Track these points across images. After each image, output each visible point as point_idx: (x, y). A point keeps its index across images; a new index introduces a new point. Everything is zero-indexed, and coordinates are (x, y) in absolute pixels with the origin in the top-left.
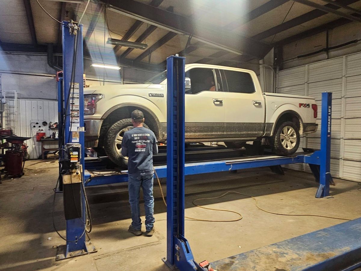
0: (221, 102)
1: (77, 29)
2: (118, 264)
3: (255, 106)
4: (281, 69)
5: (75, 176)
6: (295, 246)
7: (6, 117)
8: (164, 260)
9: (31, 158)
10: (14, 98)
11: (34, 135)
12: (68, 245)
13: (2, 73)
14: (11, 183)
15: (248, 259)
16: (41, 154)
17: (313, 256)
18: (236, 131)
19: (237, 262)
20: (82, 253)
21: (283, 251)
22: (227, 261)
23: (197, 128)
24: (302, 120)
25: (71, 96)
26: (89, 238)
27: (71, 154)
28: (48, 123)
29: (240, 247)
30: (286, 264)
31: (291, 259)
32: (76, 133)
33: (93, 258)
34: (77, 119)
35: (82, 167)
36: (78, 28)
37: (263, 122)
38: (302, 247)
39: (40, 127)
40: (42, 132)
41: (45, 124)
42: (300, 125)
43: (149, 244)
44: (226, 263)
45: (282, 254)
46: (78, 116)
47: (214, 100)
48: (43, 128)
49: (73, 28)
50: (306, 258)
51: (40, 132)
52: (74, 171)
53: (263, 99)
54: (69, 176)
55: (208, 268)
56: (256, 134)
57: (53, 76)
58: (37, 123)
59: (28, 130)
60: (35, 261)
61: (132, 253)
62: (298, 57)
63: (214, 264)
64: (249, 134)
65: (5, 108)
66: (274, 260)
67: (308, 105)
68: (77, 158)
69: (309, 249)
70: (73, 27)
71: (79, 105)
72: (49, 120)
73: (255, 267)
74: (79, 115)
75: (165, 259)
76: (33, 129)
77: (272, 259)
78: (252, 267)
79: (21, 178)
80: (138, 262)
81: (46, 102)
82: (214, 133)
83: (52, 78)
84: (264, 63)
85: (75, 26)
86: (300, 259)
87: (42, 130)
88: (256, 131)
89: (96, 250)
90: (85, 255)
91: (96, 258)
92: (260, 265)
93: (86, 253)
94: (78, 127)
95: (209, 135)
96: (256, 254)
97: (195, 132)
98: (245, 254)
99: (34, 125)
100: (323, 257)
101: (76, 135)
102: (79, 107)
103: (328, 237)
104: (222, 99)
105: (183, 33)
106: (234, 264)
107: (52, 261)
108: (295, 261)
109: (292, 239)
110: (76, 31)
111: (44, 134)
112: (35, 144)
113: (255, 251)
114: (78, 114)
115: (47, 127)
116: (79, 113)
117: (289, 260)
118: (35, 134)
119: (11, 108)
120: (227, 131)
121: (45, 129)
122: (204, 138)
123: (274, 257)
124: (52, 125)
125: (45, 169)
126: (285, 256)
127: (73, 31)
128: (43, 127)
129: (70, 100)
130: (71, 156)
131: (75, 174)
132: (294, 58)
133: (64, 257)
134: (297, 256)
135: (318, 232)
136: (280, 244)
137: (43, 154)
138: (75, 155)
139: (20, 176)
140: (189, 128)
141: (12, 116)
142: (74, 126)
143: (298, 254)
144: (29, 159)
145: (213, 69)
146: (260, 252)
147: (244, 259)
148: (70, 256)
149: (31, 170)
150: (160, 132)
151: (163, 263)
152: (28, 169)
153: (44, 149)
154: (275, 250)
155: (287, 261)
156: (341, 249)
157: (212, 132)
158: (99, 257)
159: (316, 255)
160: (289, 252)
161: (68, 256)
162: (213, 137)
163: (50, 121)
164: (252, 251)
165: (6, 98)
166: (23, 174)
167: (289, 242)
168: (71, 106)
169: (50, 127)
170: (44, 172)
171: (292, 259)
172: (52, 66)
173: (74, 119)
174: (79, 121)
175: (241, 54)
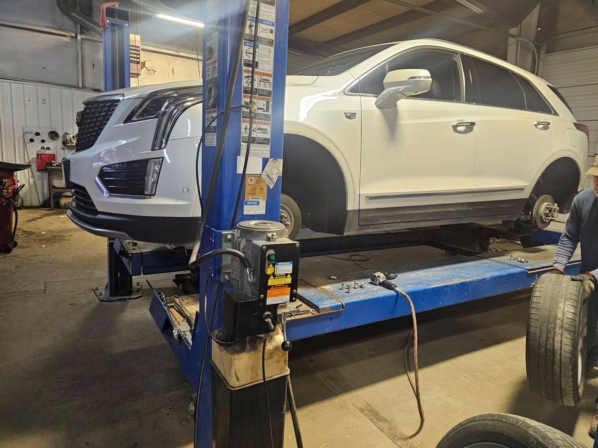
9: (27, 203)
11: (30, 158)
16: (47, 197)
27: (270, 271)
28: (61, 134)
32: (258, 181)
34: (263, 127)
39: (43, 141)
40: (48, 152)
41: (53, 135)
46: (267, 118)
48: (50, 144)
51: (42, 151)
57: (69, 34)
58: (38, 134)
59: (19, 146)
68: (288, 286)
71: (272, 72)
72: (63, 128)
74: (270, 113)
76: (29, 145)
79: (11, 254)
81: (55, 90)
83: (67, 39)
84: (520, 34)
87: (48, 148)
94: (265, 161)
99: (30, 136)
102: (271, 79)
111: (53, 157)
112: (33, 177)
114: (268, 107)
115: (59, 142)
116: (271, 103)
118: (35, 156)
121: (54, 147)
124: (68, 138)
125: (62, 231)
128: (49, 142)
129: (246, 48)
137: (52, 197)
138: (282, 276)
139: (8, 251)
144: (23, 207)
149: (31, 233)
152: (24, 232)
153: (54, 187)
163: (65, 131)
166: (15, 244)
168: (245, 74)
169: (64, 143)
170: (59, 241)
172: (66, 13)
173: (254, 126)
174: (268, 136)
175: (482, 11)
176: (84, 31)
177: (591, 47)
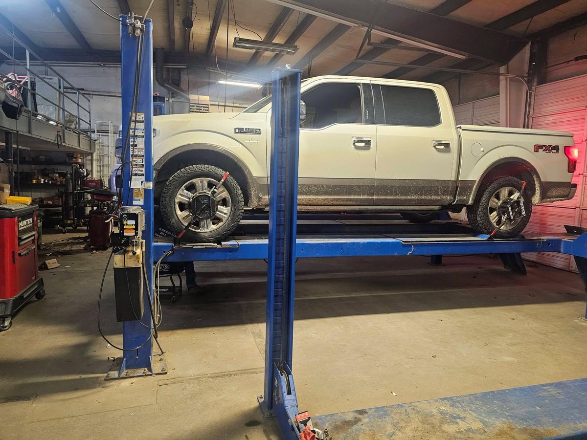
0: (368, 143)
1: (140, 27)
2: (189, 396)
3: (436, 149)
4: (542, 81)
5: (131, 257)
6: (484, 408)
7: (97, 160)
8: (259, 399)
10: (108, 133)
12: (125, 359)
13: (94, 96)
14: (90, 258)
15: (388, 419)
17: (512, 429)
18: (396, 194)
19: (367, 420)
20: (144, 373)
21: (458, 413)
22: (350, 417)
23: (321, 188)
24: (538, 177)
25: (131, 133)
26: (162, 352)
27: (125, 222)
29: (394, 394)
30: (454, 437)
31: (465, 430)
32: (139, 191)
33: (157, 383)
34: (140, 169)
35: (144, 243)
36: (142, 26)
37: (453, 179)
38: (498, 411)
42: (535, 185)
43: (248, 371)
44: (347, 420)
45: (455, 418)
46: (143, 165)
47: (354, 139)
49: (134, 26)
50: (498, 431)
52: (130, 249)
53: (456, 137)
54: (123, 256)
55: (306, 425)
56: (438, 200)
60: (77, 377)
61: (217, 381)
62: (577, 59)
63: (325, 418)
64: (422, 199)
65: (97, 147)
66: (433, 427)
67: (556, 148)
68: (134, 229)
69: (511, 416)
70: (134, 24)
71: (144, 148)
73: (394, 434)
74: (144, 163)
75: (262, 398)
77: (432, 424)
78: (387, 433)
79: (107, 250)
80: (221, 397)
82: (352, 197)
84: (508, 71)
85: (137, 22)
86: (485, 432)
88: (437, 195)
89: (165, 370)
90: (149, 377)
91: (161, 383)
92: (403, 433)
93: (150, 373)
94: (142, 182)
95: (343, 200)
96: (406, 411)
97: (317, 194)
98: (386, 409)
100: (530, 434)
101: (139, 195)
102: (144, 150)
103: (558, 399)
104: (371, 138)
105: (358, 24)
106: (360, 424)
107: (100, 379)
108: (471, 435)
109: (485, 395)
110: (139, 30)
113: (407, 405)
114: (143, 161)
116: (144, 159)
117: (462, 430)
119: (104, 147)
120: (378, 194)
122: (334, 204)
123: (436, 422)
126: (457, 423)
127: (134, 31)
129: (131, 140)
130: (125, 227)
131: (131, 254)
132: (569, 61)
133: (117, 376)
134: (481, 426)
135: (544, 388)
136: (459, 399)
138: (130, 225)
140: (305, 188)
141: (106, 159)
142: (135, 180)
143: (485, 423)
145: (359, 84)
146: (415, 408)
147: (380, 417)
148: (126, 375)
150: (253, 193)
151: (258, 404)
154: (443, 410)
155: (457, 432)
156: (577, 426)
157: (350, 194)
158: (167, 382)
159: (520, 429)
160: (468, 416)
161: (123, 374)
162: (351, 203)
164: (401, 406)
165: (98, 132)
167: (476, 398)
168: (131, 150)
171: (470, 430)
172: (162, 84)
173: (136, 169)
174: (144, 173)
175: (464, 57)
176: (175, 95)
177: (579, 76)
